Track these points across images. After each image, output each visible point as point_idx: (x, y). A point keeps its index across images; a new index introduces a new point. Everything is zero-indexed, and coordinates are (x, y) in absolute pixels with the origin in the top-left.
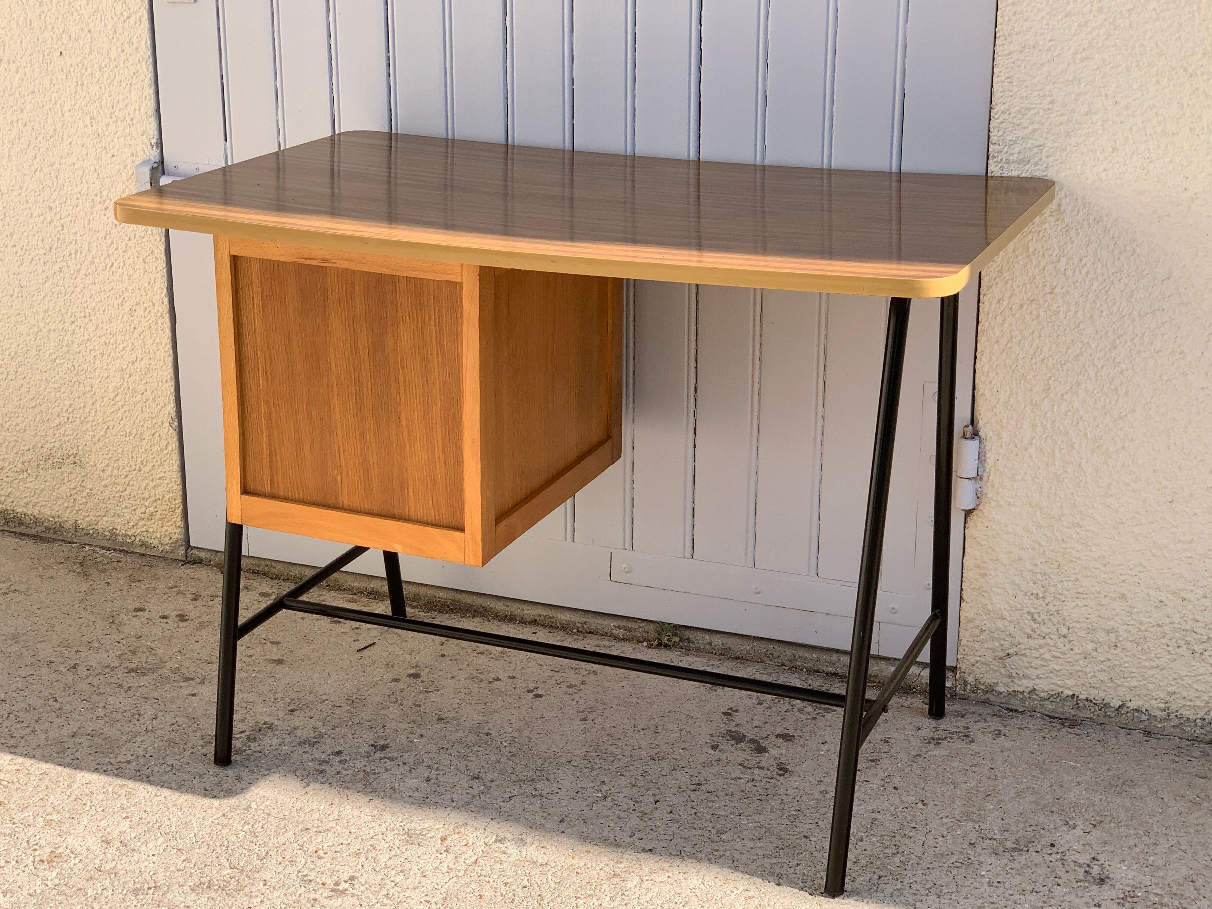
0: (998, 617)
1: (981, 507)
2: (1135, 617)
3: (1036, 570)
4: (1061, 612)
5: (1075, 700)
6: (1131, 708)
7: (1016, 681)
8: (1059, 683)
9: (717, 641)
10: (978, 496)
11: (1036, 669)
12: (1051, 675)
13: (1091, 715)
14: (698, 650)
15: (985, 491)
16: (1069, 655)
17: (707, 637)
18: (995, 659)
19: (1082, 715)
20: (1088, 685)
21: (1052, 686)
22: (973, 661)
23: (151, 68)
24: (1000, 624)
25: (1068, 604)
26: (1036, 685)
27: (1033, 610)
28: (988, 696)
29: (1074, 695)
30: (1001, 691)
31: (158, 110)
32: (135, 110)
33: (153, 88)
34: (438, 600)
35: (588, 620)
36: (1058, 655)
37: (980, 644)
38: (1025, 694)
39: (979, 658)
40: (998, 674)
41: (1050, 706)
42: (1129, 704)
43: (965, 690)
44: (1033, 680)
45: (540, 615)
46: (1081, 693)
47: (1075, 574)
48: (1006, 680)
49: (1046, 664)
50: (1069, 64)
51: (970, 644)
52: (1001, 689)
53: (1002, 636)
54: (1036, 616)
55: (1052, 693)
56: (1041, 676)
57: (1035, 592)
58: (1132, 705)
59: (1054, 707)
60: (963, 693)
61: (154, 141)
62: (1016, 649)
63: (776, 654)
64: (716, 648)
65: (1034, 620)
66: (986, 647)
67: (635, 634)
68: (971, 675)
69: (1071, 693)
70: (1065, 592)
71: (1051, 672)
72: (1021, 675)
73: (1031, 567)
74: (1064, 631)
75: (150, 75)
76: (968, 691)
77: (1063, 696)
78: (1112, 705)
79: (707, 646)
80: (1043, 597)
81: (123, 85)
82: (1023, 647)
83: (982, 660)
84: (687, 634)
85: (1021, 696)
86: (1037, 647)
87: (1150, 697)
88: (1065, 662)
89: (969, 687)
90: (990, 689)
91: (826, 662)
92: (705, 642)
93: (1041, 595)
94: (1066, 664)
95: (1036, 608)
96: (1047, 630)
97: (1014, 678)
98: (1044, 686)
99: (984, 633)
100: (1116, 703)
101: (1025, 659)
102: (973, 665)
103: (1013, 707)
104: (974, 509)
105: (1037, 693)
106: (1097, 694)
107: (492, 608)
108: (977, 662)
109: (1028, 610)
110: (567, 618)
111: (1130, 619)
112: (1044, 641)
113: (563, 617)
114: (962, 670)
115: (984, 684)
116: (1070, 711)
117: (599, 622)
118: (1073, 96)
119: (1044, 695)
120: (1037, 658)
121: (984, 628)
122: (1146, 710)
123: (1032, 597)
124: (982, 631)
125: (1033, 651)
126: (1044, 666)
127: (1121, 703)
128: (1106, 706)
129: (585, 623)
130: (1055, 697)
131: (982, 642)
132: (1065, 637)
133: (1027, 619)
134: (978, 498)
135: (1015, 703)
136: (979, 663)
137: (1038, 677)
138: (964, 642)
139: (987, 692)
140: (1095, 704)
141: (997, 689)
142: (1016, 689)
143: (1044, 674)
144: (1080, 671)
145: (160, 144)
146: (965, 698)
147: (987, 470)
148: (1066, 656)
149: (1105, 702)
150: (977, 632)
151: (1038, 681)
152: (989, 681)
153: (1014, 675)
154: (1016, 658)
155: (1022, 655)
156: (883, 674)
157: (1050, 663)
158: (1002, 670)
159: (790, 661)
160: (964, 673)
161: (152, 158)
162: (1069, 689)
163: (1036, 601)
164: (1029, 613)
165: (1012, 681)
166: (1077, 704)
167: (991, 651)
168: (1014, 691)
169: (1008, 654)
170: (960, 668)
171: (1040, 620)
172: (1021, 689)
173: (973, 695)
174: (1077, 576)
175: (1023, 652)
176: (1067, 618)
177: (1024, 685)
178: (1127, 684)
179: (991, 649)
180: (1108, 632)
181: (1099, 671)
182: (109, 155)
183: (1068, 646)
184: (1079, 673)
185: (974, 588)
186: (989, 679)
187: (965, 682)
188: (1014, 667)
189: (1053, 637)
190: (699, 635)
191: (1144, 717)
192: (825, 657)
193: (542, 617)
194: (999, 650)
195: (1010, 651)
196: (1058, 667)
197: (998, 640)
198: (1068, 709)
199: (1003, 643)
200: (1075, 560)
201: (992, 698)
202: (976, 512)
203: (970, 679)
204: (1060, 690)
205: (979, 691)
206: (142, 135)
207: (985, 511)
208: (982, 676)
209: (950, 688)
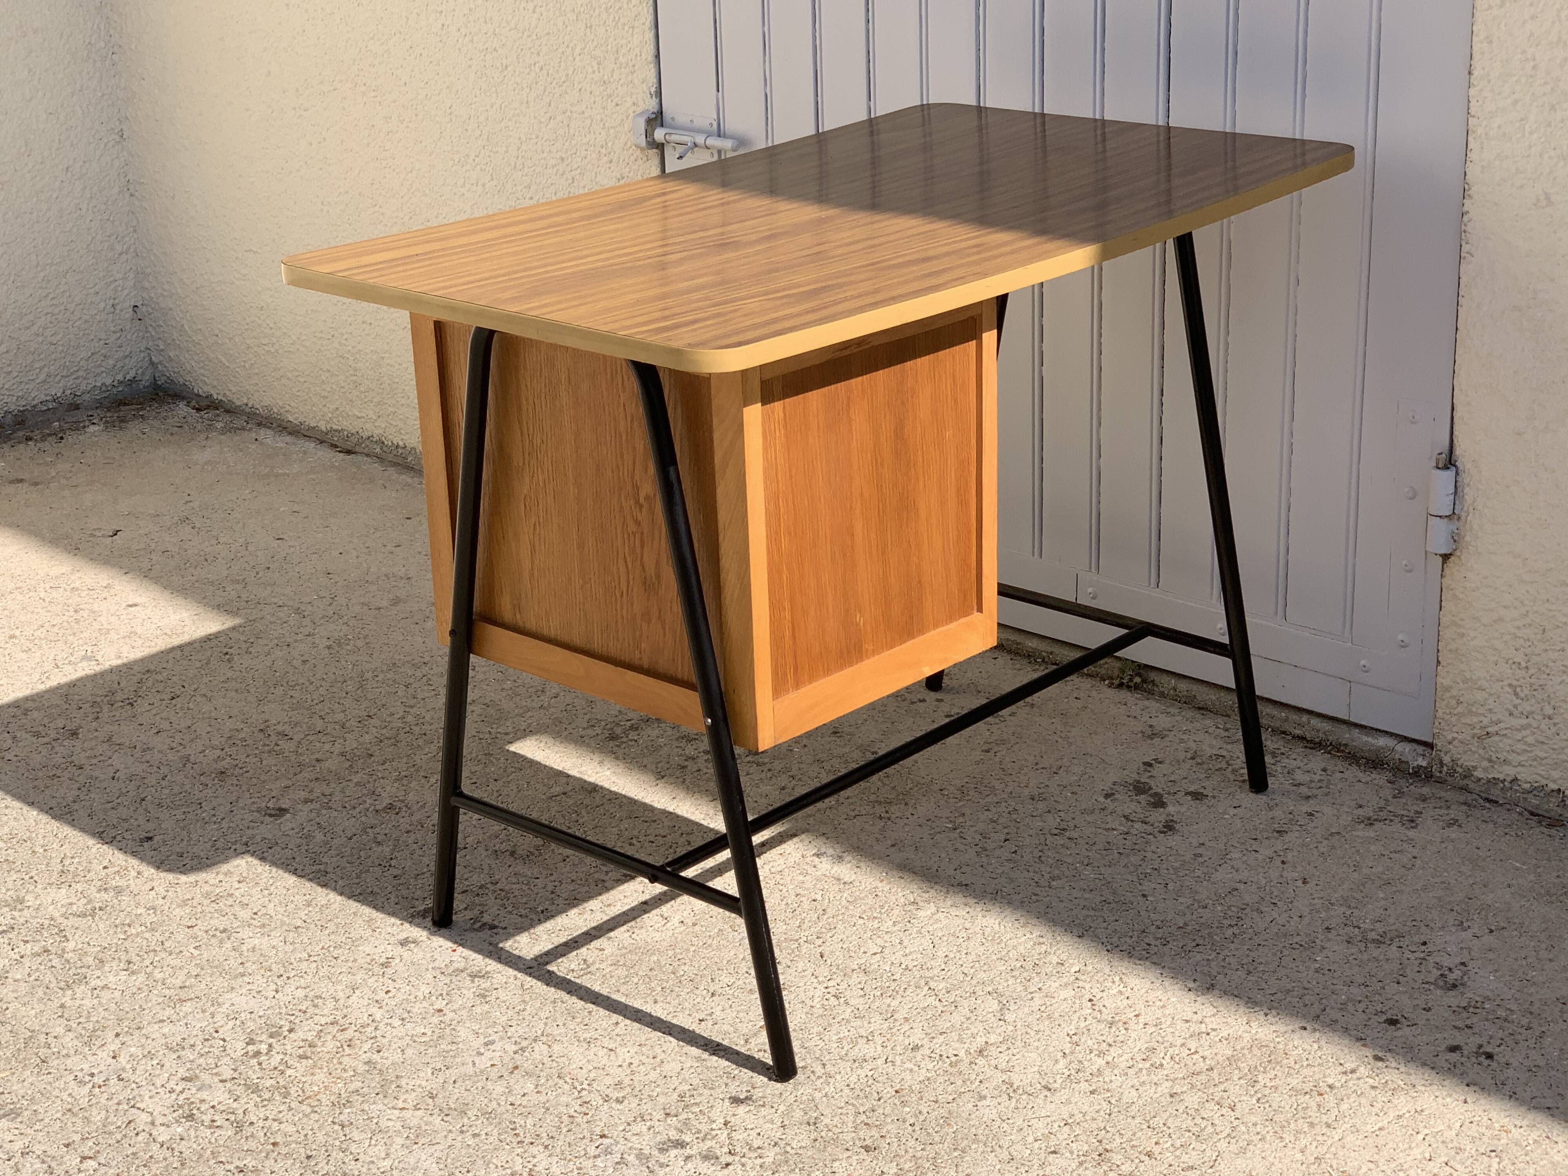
0: (1477, 687)
1: (1458, 553)
3: (1518, 635)
4: (1546, 688)
5: (1561, 796)
7: (1496, 766)
8: (1543, 773)
9: (1183, 686)
10: (1455, 539)
11: (1518, 754)
12: (1535, 763)
14: (1162, 695)
15: (1463, 534)
16: (1555, 741)
17: (1174, 682)
18: (1473, 737)
21: (1535, 776)
22: (1450, 737)
23: (651, 10)
24: (1480, 696)
25: (1553, 678)
26: (1519, 773)
27: (1515, 683)
28: (1466, 781)
29: (1559, 790)
30: (1481, 776)
31: (658, 56)
32: (636, 55)
33: (653, 32)
35: (1055, 650)
36: (1542, 739)
37: (1457, 717)
38: (1506, 783)
39: (1455, 735)
40: (1477, 756)
41: (1533, 801)
43: (1441, 772)
44: (1515, 766)
45: (1008, 639)
47: (1561, 642)
48: (1485, 764)
49: (1529, 749)
50: (1553, 23)
51: (1447, 717)
52: (1478, 774)
53: (1481, 710)
54: (1518, 689)
55: (1536, 785)
56: (1523, 763)
57: (1516, 660)
59: (1537, 802)
60: (1439, 775)
61: (653, 90)
62: (1496, 728)
65: (1516, 694)
66: (1463, 721)
67: (1099, 670)
68: (1448, 755)
69: (1556, 787)
70: (1551, 664)
71: (1535, 760)
72: (1502, 760)
73: (1513, 630)
74: (1549, 711)
75: (651, 18)
76: (1444, 773)
77: (1547, 789)
79: (1172, 692)
80: (1527, 668)
81: (627, 28)
82: (1502, 725)
83: (1460, 737)
84: (1153, 676)
85: (1502, 785)
86: (1519, 727)
88: (1550, 748)
89: (1445, 769)
90: (1468, 774)
91: (1296, 723)
92: (1170, 687)
93: (1523, 664)
94: (1551, 751)
95: (1518, 680)
96: (1529, 708)
97: (1494, 762)
98: (1527, 776)
99: (1461, 706)
101: (1505, 740)
102: (1450, 743)
103: (1494, 798)
104: (1451, 554)
105: (1519, 783)
108: (1454, 739)
109: (1509, 681)
110: (1034, 646)
112: (1526, 721)
113: (1030, 644)
114: (1438, 748)
115: (1461, 767)
116: (1555, 808)
117: (1066, 653)
118: (1558, 61)
119: (1527, 786)
120: (1519, 741)
121: (1461, 700)
123: (1513, 666)
124: (1459, 703)
125: (1515, 733)
126: (1528, 751)
129: (1051, 653)
130: (1536, 790)
131: (1459, 715)
132: (1550, 718)
133: (1508, 693)
134: (1455, 541)
135: (1495, 793)
136: (1456, 741)
137: (1520, 765)
138: (1440, 713)
139: (1465, 777)
141: (1475, 773)
142: (1496, 776)
143: (1526, 761)
145: (659, 93)
146: (1441, 782)
147: (1465, 509)
148: (1550, 742)
150: (1454, 702)
151: (1520, 769)
152: (1468, 764)
153: (1494, 759)
154: (1496, 738)
155: (1503, 735)
156: (1354, 743)
157: (1533, 748)
158: (1481, 751)
160: (1440, 751)
161: (651, 108)
162: (1554, 781)
163: (1518, 671)
164: (1510, 685)
165: (1493, 767)
166: (1563, 801)
167: (1469, 728)
168: (1494, 778)
169: (1488, 733)
170: (1436, 745)
171: (1522, 695)
172: (1501, 777)
173: (1450, 778)
174: (1563, 645)
175: (1504, 732)
176: (1552, 696)
177: (1505, 772)
179: (1470, 725)
182: (614, 104)
183: (1554, 730)
185: (1450, 650)
186: (1467, 760)
187: (1442, 764)
188: (1493, 749)
189: (1536, 717)
190: (1165, 679)
192: (1294, 717)
193: (1010, 643)
194: (1478, 727)
195: (1489, 730)
196: (1543, 755)
197: (1476, 714)
198: (1553, 806)
199: (1482, 718)
200: (1560, 625)
201: (1472, 786)
202: (1453, 558)
203: (1447, 759)
204: (1544, 782)
205: (1456, 775)
206: (643, 83)
207: (1462, 557)
208: (1459, 756)
209: (1426, 768)
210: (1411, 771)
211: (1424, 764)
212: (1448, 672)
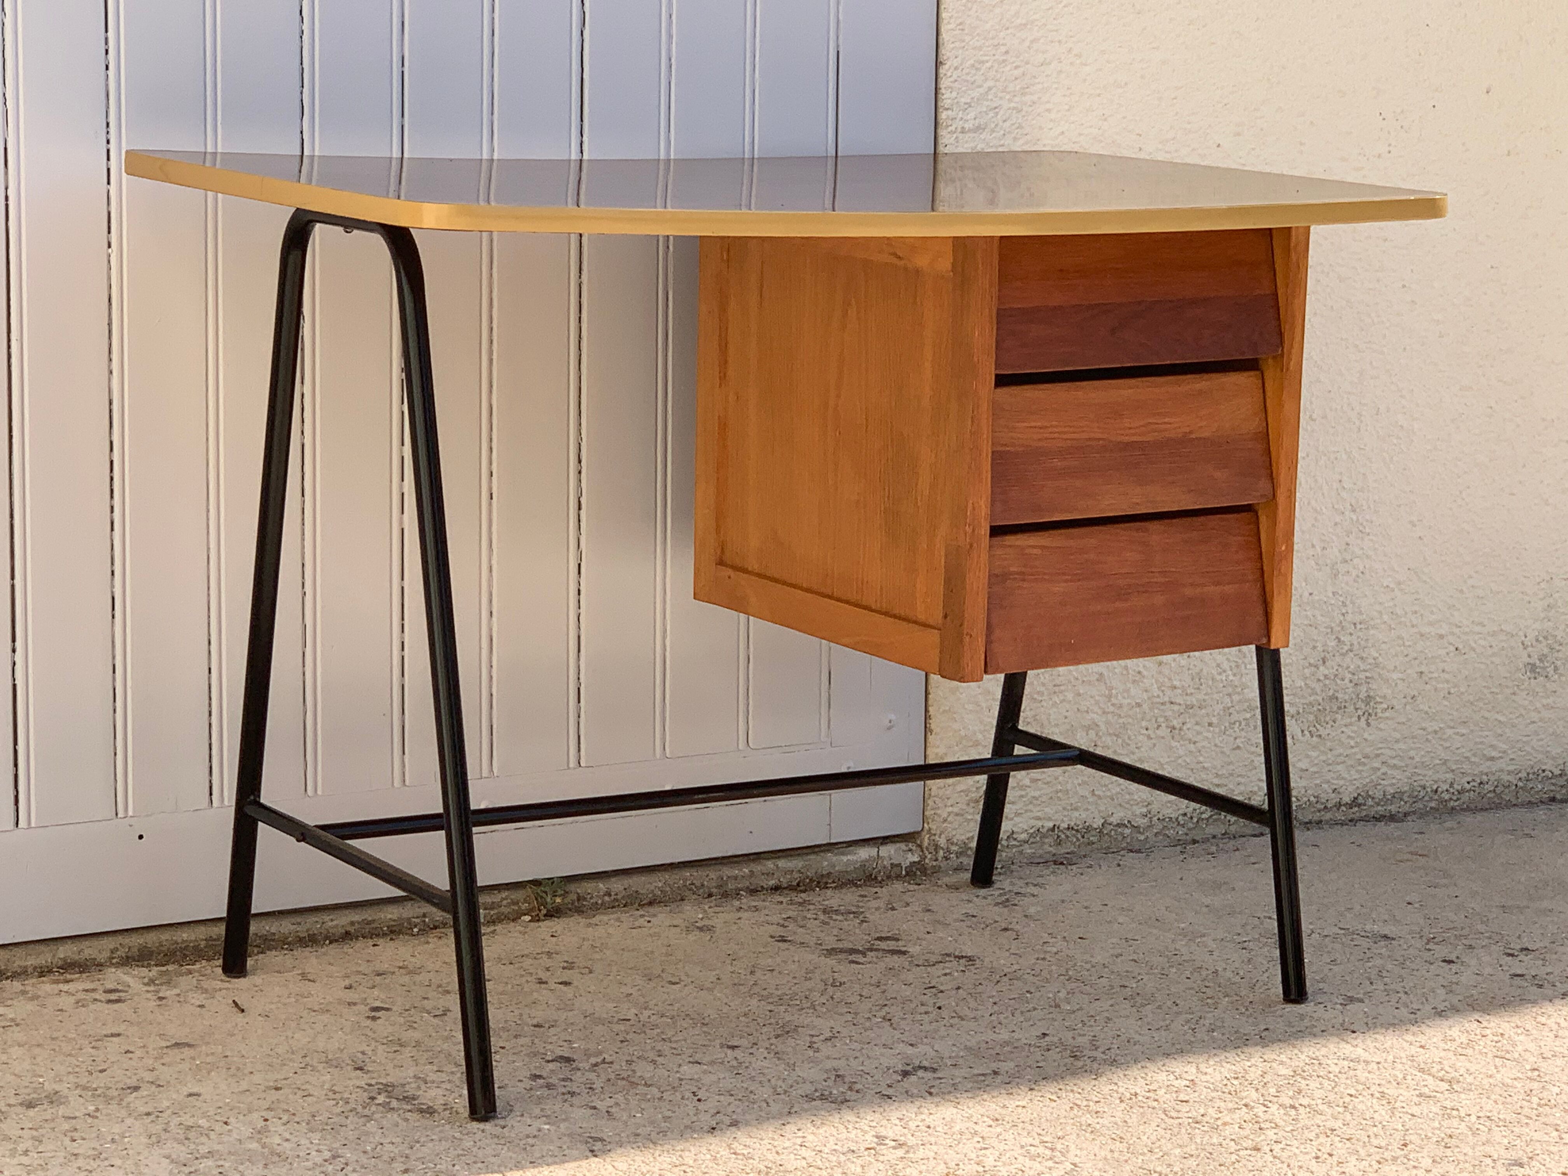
0: (971, 744)
2: (1114, 700)
4: (1038, 717)
5: (1056, 832)
6: (1115, 823)
8: (1039, 814)
9: (617, 886)
11: (1014, 803)
12: (1031, 807)
13: (1072, 848)
14: (596, 907)
17: (601, 885)
18: (968, 805)
19: (1063, 851)
20: (1069, 808)
21: (1033, 821)
22: (945, 815)
28: (961, 859)
29: (1055, 826)
34: (183, 946)
37: (952, 788)
39: (950, 809)
41: (1029, 851)
42: (1111, 820)
43: (936, 860)
44: (1012, 819)
45: (352, 923)
46: (1063, 821)
49: (1023, 793)
51: (941, 792)
55: (1032, 831)
56: (1019, 811)
58: (1114, 820)
59: (1033, 851)
60: (935, 863)
63: (698, 883)
64: (619, 897)
67: (501, 910)
68: (943, 836)
69: (1051, 825)
71: (1031, 803)
76: (940, 859)
77: (1044, 830)
78: (1095, 826)
79: (607, 898)
83: (956, 810)
84: (573, 888)
87: (1132, 802)
88: (1045, 783)
89: (941, 853)
90: (965, 849)
91: (763, 874)
92: (602, 893)
94: (1044, 786)
98: (1022, 825)
100: (1098, 823)
102: (945, 821)
105: (1015, 836)
106: (1077, 818)
107: (274, 934)
108: (949, 814)
110: (395, 917)
111: (1109, 704)
113: (389, 916)
114: (933, 832)
115: (956, 844)
116: (1051, 849)
119: (1024, 836)
122: (1129, 822)
126: (1022, 796)
127: (1103, 821)
128: (1089, 829)
129: (424, 916)
130: (1035, 835)
131: (954, 785)
136: (952, 815)
137: (1017, 814)
138: (934, 791)
139: (961, 853)
140: (1077, 831)
143: (1021, 809)
144: (1061, 791)
146: (936, 871)
149: (1087, 824)
151: (1019, 819)
152: (963, 837)
156: (837, 869)
157: (1028, 790)
159: (719, 887)
160: (935, 835)
162: (1050, 819)
166: (1058, 837)
167: (964, 795)
170: (930, 829)
173: (945, 863)
178: (1109, 794)
179: (964, 791)
180: (1088, 729)
181: (1080, 785)
184: (1059, 794)
185: (944, 711)
187: (937, 847)
190: (588, 887)
191: (1127, 831)
192: (757, 868)
193: (357, 926)
194: (974, 789)
196: (1037, 794)
198: (1048, 847)
203: (942, 842)
204: (1040, 824)
205: (952, 856)
208: (954, 833)
209: (919, 862)
210: (904, 873)
211: (916, 859)
212: (941, 739)
